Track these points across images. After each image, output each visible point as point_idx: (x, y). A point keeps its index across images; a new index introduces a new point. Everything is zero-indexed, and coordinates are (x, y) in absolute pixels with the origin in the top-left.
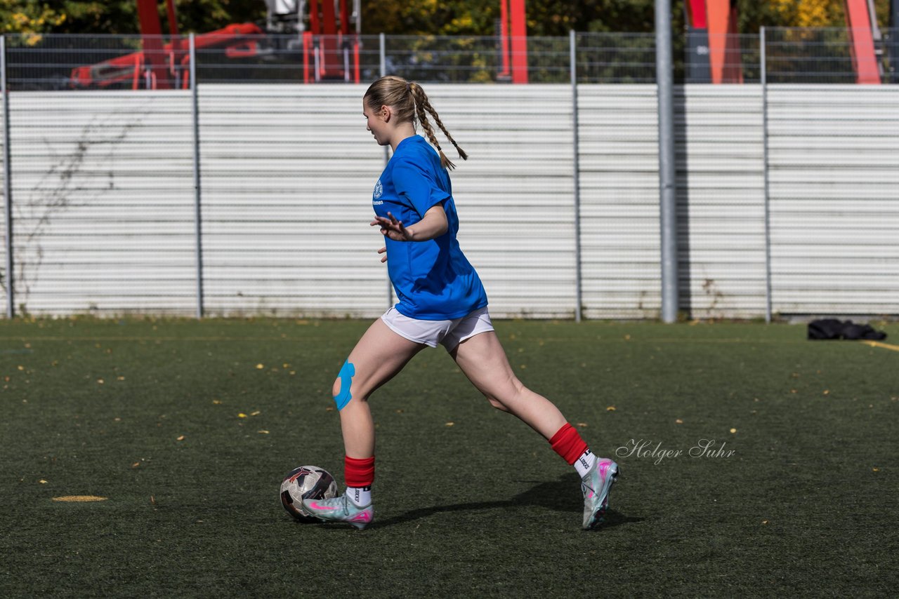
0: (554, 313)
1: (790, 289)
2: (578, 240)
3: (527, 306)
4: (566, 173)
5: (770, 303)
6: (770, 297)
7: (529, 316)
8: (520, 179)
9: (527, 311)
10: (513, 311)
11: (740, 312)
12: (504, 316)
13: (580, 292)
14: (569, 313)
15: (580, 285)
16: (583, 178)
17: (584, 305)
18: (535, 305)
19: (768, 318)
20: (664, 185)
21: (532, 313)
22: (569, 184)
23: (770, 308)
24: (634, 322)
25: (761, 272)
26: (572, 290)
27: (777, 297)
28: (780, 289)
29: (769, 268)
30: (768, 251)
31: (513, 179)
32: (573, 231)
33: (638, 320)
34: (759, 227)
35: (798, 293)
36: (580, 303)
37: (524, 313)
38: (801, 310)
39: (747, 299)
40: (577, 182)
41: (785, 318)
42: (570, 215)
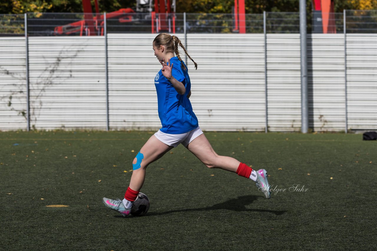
0: (256, 129)
1: (355, 119)
2: (267, 98)
3: (245, 126)
4: (261, 71)
5: (347, 125)
6: (347, 122)
7: (246, 130)
8: (242, 73)
9: (245, 128)
10: (239, 128)
11: (335, 128)
12: (235, 130)
13: (267, 120)
14: (262, 129)
15: (267, 118)
16: (269, 73)
17: (269, 126)
18: (248, 126)
19: (346, 131)
20: (303, 76)
21: (247, 129)
22: (263, 75)
23: (347, 127)
24: (290, 133)
25: (343, 112)
26: (264, 120)
27: (350, 122)
28: (351, 119)
29: (346, 110)
30: (346, 103)
31: (239, 73)
32: (264, 95)
33: (291, 132)
34: (343, 93)
35: (359, 121)
36: (267, 125)
37: (244, 129)
38: (360, 128)
39: (337, 123)
40: (266, 75)
41: (353, 131)
42: (263, 88)
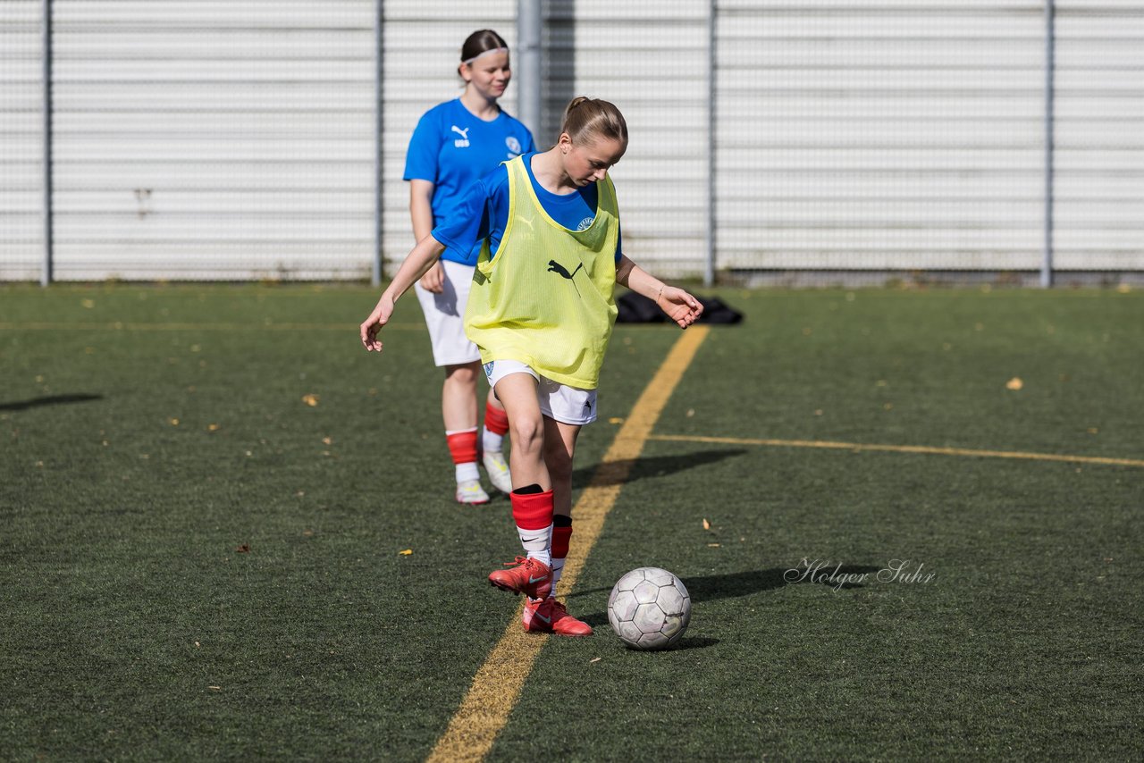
0: (336, 270)
1: (749, 226)
2: (381, 141)
3: (289, 258)
4: (363, 25)
5: (714, 252)
6: (713, 240)
7: (291, 276)
8: (283, 35)
9: (288, 266)
10: (264, 266)
11: (662, 266)
12: (246, 275)
13: (381, 233)
14: (361, 269)
15: (381, 221)
16: (391, 32)
17: (387, 256)
18: (304, 256)
19: (708, 277)
20: (524, 44)
21: (296, 270)
22: (368, 44)
23: (713, 259)
25: (699, 197)
26: (368, 230)
27: (726, 239)
28: (733, 226)
29: (712, 189)
30: (713, 159)
31: (270, 35)
32: (370, 125)
34: (699, 117)
35: (765, 234)
36: (381, 252)
37: (283, 270)
38: (768, 262)
39: (675, 244)
40: (381, 40)
41: (740, 277)
42: (368, 98)
